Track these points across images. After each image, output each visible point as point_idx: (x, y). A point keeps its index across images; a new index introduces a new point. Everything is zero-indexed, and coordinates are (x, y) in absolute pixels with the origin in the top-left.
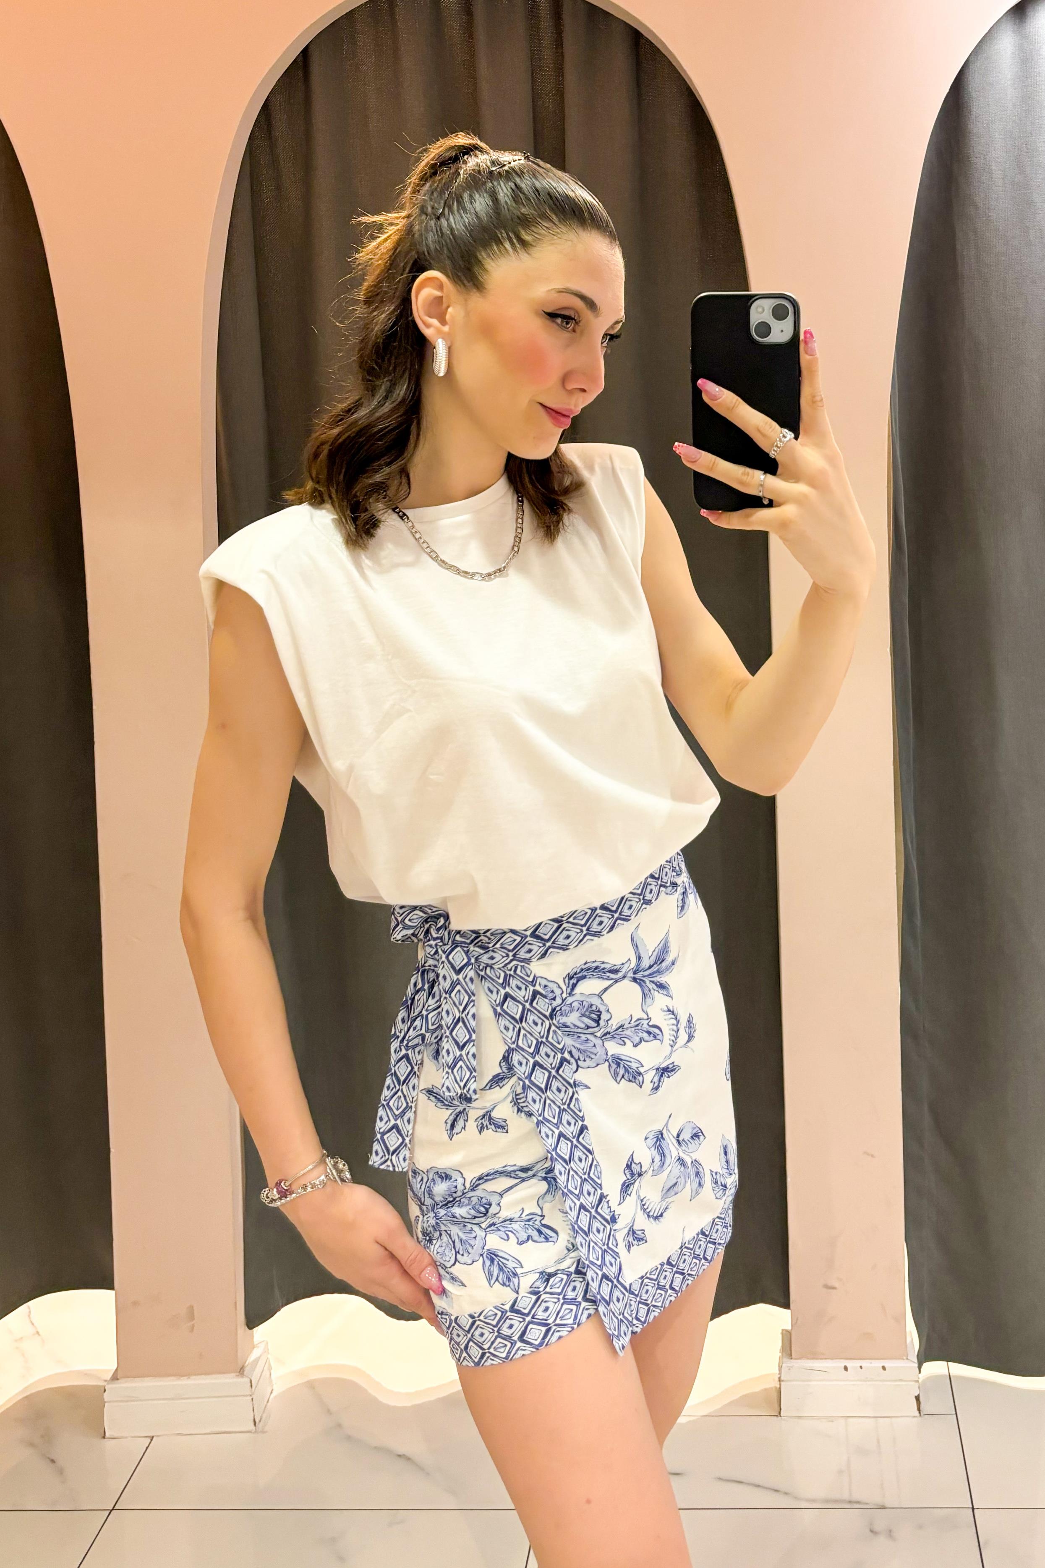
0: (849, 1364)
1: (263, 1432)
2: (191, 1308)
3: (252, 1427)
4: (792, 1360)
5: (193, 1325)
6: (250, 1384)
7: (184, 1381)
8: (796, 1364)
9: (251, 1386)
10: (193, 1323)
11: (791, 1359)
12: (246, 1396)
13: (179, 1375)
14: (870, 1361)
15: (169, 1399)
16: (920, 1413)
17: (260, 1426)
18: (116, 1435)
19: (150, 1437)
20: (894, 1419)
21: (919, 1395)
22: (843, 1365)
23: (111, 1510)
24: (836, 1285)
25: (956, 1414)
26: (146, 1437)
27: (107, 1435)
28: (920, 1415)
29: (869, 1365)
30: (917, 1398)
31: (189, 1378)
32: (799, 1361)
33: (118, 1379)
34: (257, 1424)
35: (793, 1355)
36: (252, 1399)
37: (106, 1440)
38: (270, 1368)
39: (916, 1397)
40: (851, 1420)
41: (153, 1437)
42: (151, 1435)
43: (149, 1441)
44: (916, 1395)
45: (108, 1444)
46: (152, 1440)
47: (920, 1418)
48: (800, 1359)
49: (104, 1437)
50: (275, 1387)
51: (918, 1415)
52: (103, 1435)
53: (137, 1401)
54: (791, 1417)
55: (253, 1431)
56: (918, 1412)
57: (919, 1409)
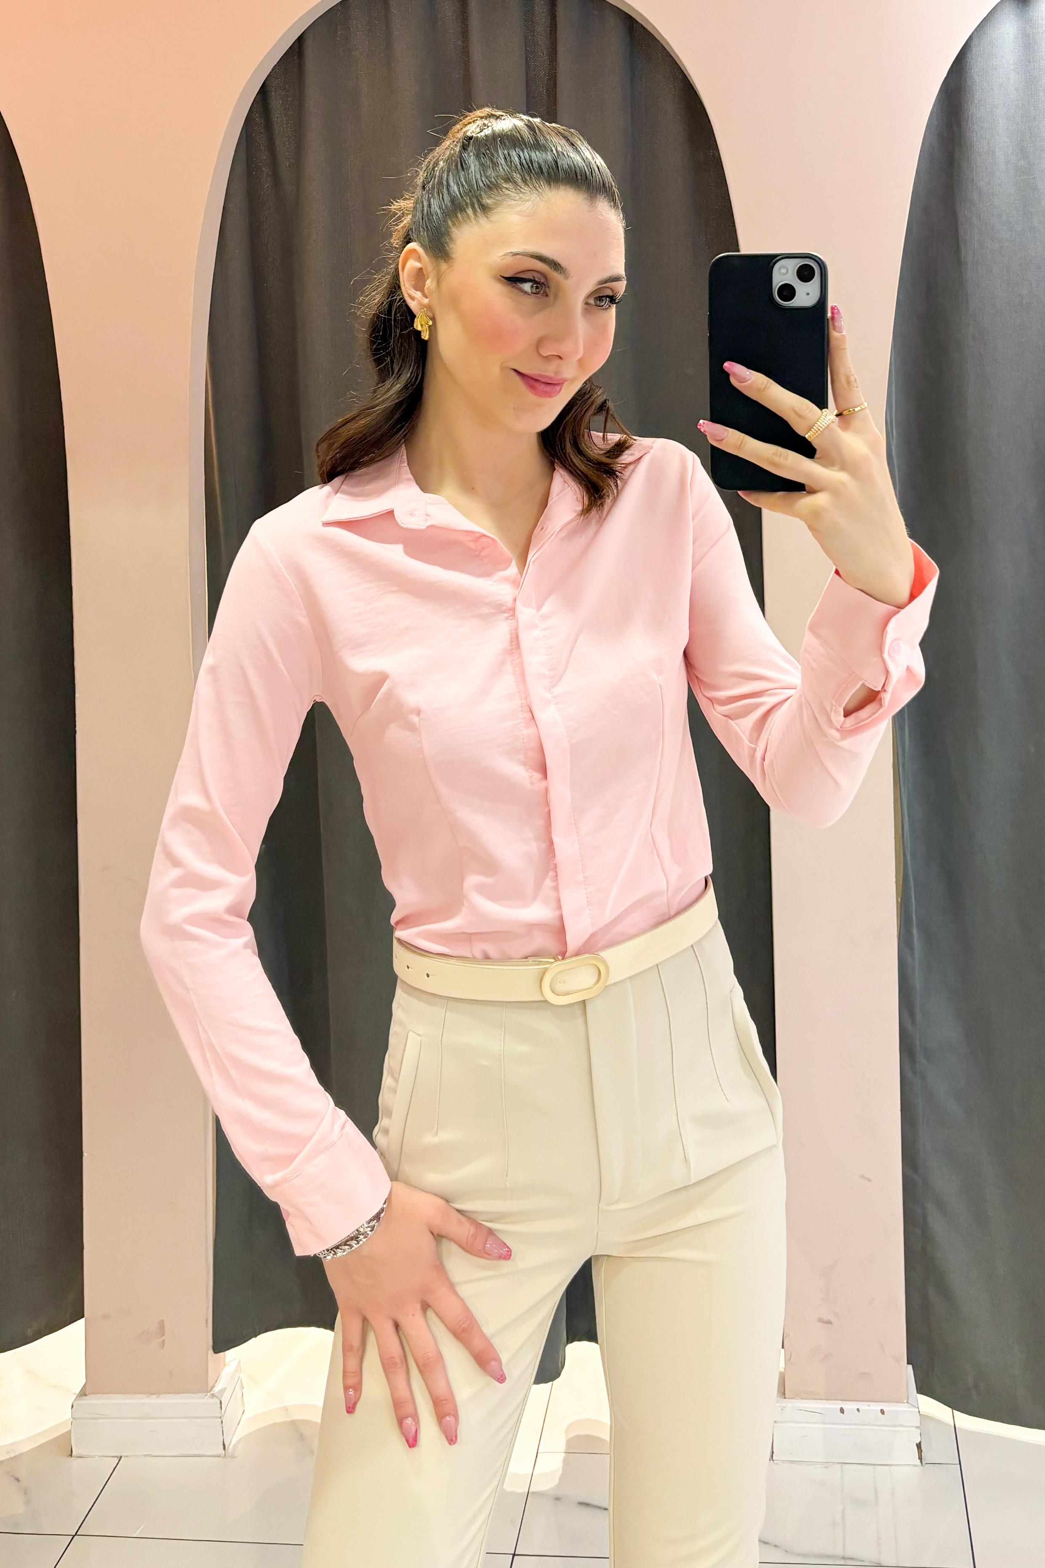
0: (846, 1406)
1: (233, 1457)
2: (162, 1325)
3: (222, 1452)
4: (785, 1400)
5: (164, 1341)
6: (220, 1406)
7: (154, 1400)
8: (790, 1404)
9: (221, 1408)
10: (161, 1339)
11: (785, 1398)
12: (217, 1417)
13: (150, 1393)
14: (869, 1403)
15: (138, 1418)
16: (921, 1462)
17: (230, 1449)
18: (84, 1453)
19: (116, 1457)
20: (892, 1468)
21: (920, 1443)
22: (839, 1407)
23: (74, 1536)
24: (832, 1320)
25: (960, 1464)
26: (113, 1457)
27: (74, 1453)
28: (922, 1464)
29: (868, 1408)
30: (919, 1446)
31: (158, 1396)
32: (793, 1400)
33: (86, 1395)
34: (226, 1448)
35: (786, 1393)
36: (222, 1422)
37: (72, 1458)
38: (243, 1388)
39: (917, 1445)
40: (845, 1466)
41: (121, 1457)
42: (119, 1455)
43: (117, 1461)
44: (918, 1442)
45: (75, 1463)
46: (119, 1460)
47: (921, 1468)
48: (793, 1398)
49: (71, 1456)
50: (246, 1409)
51: (920, 1464)
52: (70, 1452)
53: (104, 1418)
54: (784, 1461)
55: (222, 1456)
56: (920, 1461)
57: (920, 1458)
